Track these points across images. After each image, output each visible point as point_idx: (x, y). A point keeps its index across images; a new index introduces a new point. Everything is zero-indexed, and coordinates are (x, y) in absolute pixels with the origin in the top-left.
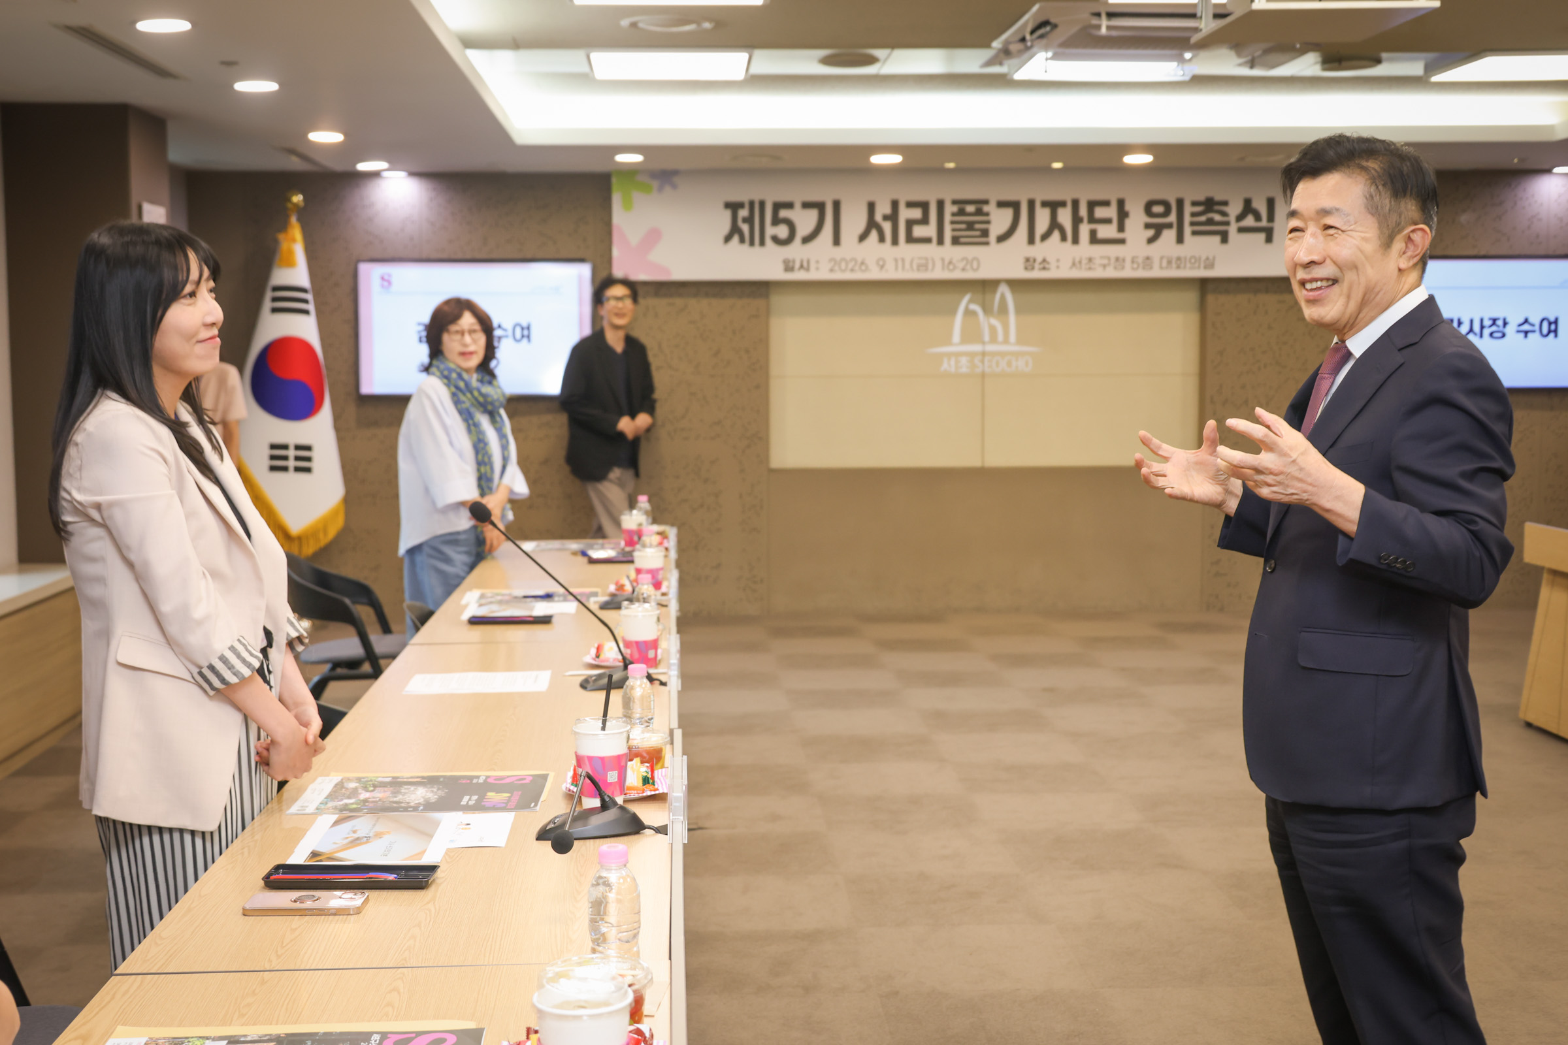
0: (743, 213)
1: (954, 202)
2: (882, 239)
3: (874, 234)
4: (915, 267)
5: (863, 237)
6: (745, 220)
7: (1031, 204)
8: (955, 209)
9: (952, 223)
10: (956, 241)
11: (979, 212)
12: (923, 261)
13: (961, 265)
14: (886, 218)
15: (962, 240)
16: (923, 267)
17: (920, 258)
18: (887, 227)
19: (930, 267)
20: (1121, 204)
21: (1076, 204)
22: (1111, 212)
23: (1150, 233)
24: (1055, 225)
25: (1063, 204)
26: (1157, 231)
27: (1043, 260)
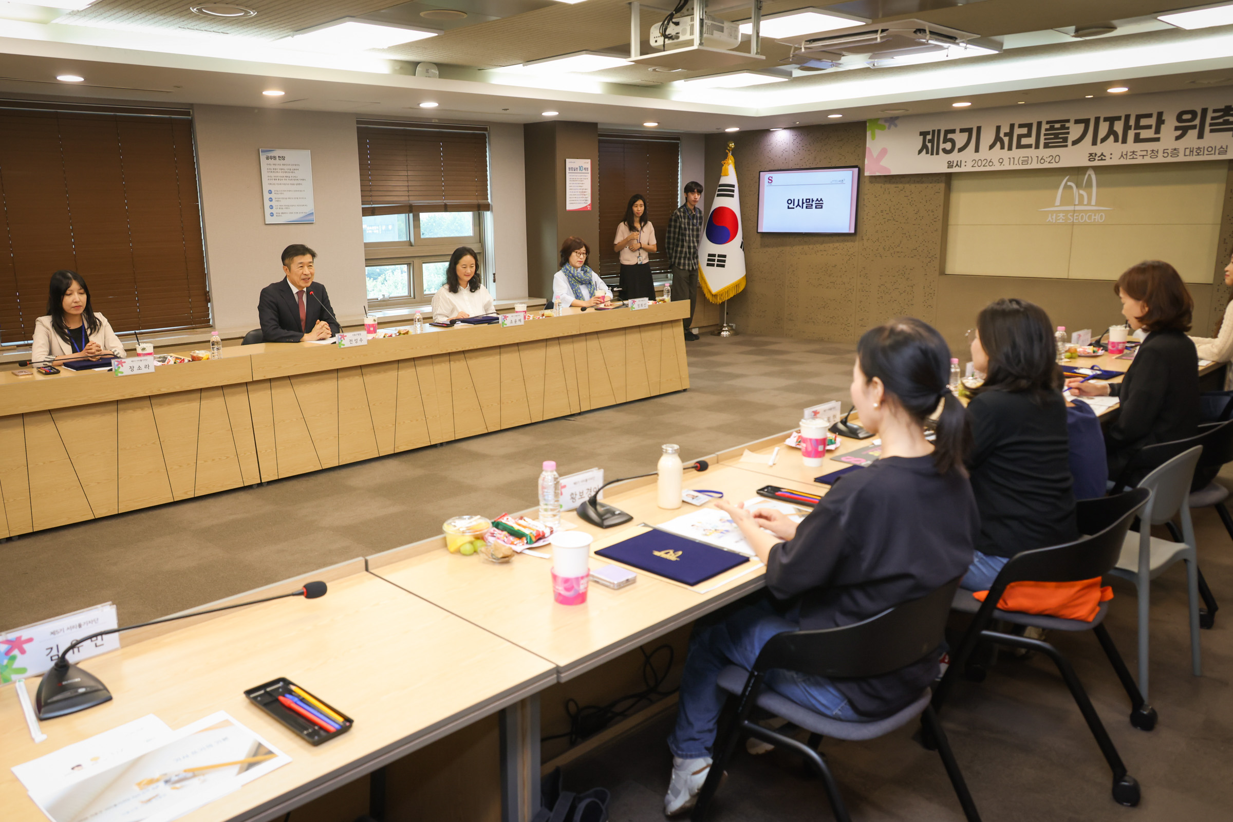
0: (929, 137)
1: (1048, 123)
2: (1002, 147)
3: (998, 144)
4: (1020, 162)
5: (991, 147)
6: (930, 141)
7: (1097, 120)
8: (1048, 126)
9: (1046, 135)
10: (1046, 146)
11: (1063, 127)
12: (1026, 159)
13: (1048, 160)
14: (1006, 135)
15: (1051, 145)
16: (1025, 162)
17: (1024, 157)
18: (1006, 140)
19: (1030, 162)
20: (1160, 115)
21: (1128, 117)
22: (1152, 121)
23: (1179, 133)
24: (1111, 132)
25: (1119, 118)
26: (1183, 131)
27: (1102, 154)
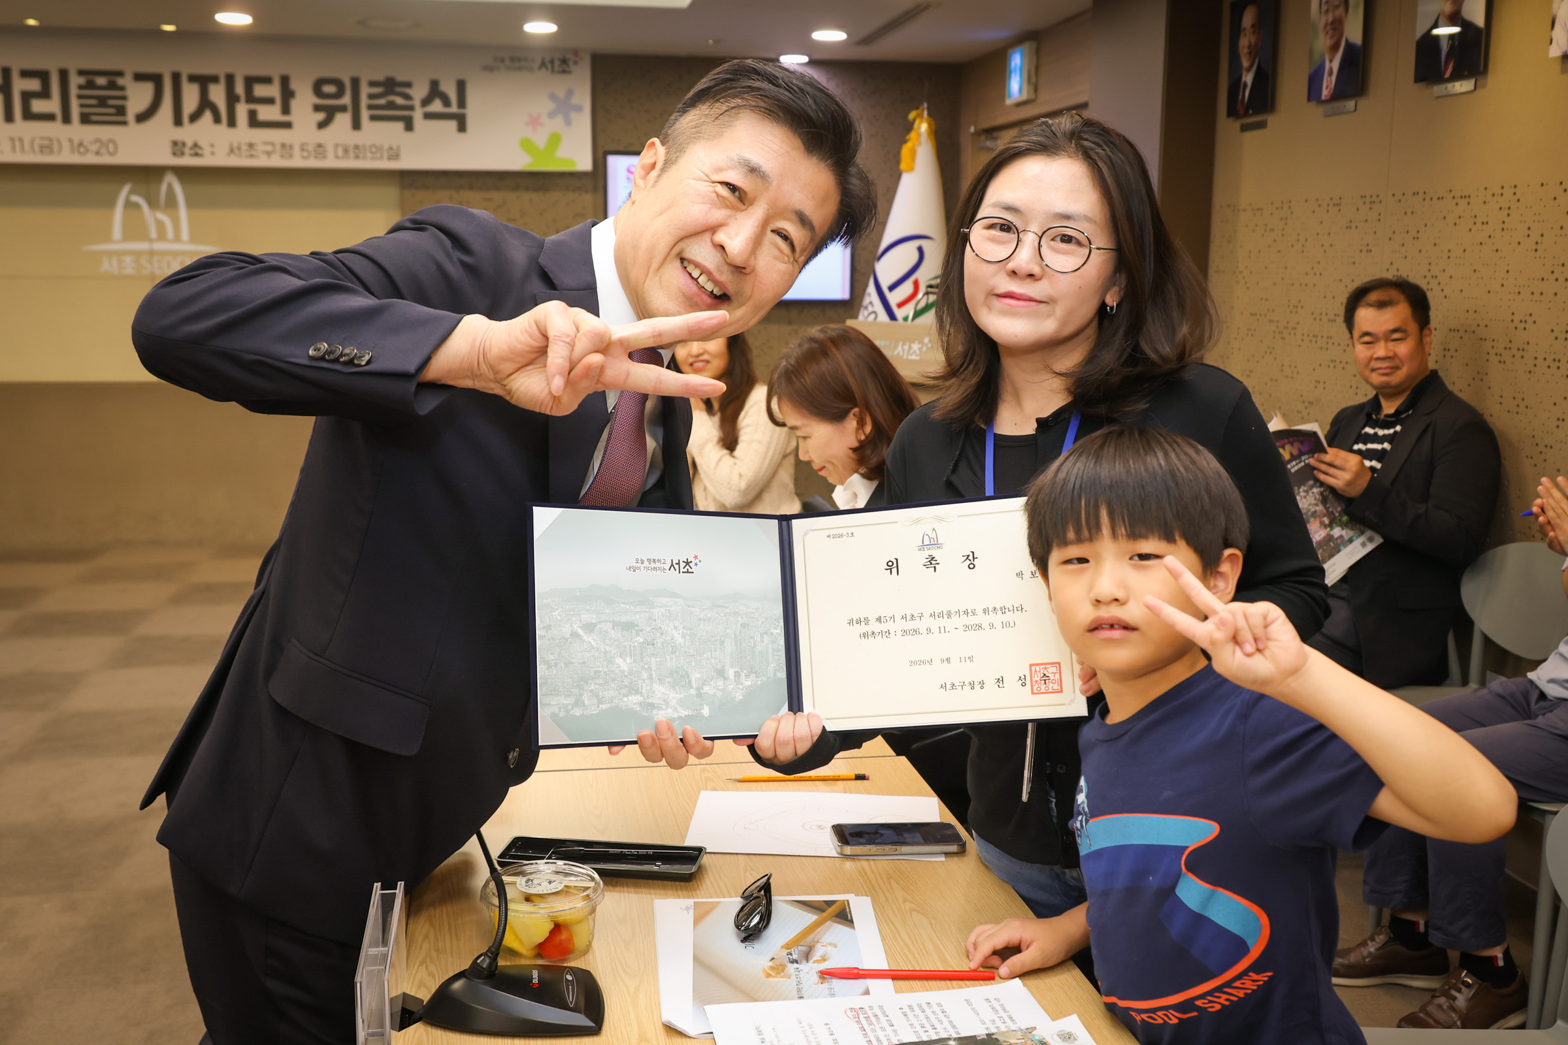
4: (36, 148)
7: (176, 78)
8: (82, 80)
9: (80, 97)
10: (85, 119)
11: (112, 85)
12: (46, 142)
13: (94, 147)
15: (94, 118)
16: (47, 148)
17: (42, 138)
19: (56, 147)
20: (285, 81)
21: (230, 79)
22: (274, 91)
23: (321, 116)
24: (205, 104)
25: (215, 79)
26: (329, 114)
27: (196, 145)
